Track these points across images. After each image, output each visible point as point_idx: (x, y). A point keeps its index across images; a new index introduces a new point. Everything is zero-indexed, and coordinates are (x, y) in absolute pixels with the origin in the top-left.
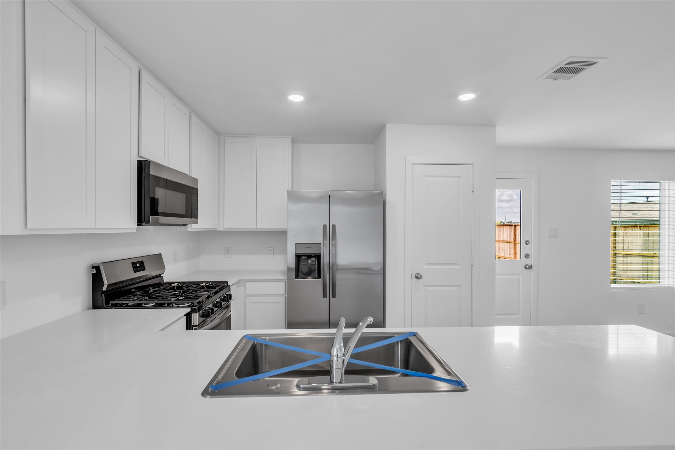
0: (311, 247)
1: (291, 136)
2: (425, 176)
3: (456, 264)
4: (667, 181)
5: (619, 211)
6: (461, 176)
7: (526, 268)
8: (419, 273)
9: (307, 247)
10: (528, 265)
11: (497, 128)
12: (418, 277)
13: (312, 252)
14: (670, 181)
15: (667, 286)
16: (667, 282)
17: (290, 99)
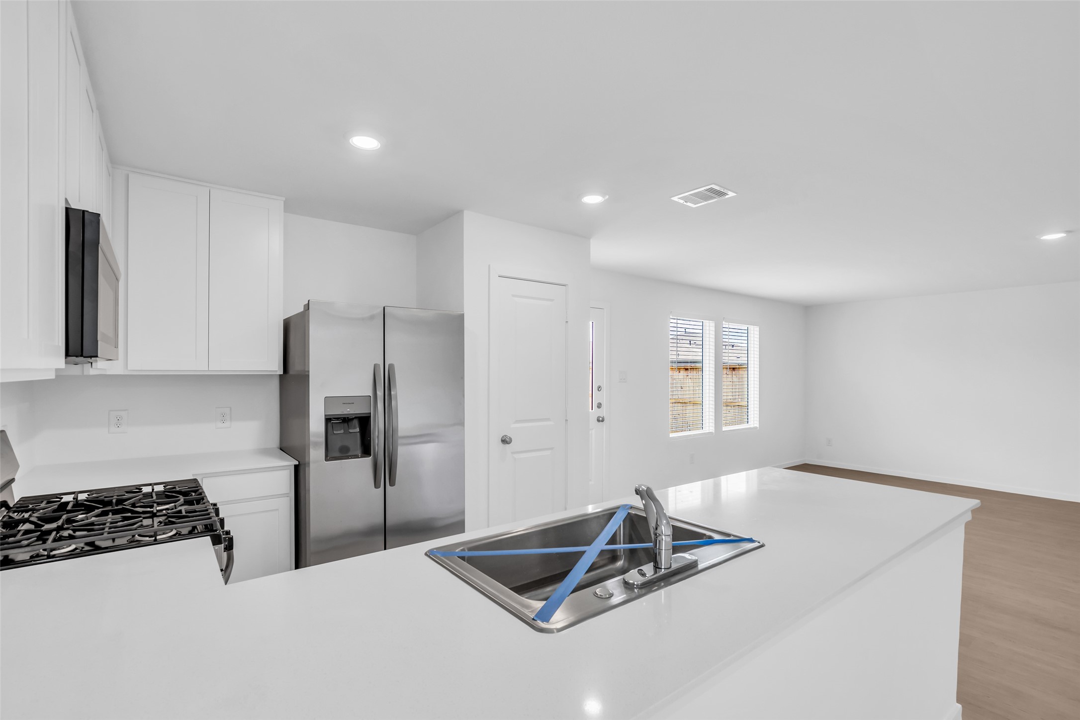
0: (353, 403)
1: (284, 199)
2: (514, 296)
3: (548, 419)
4: (708, 321)
5: (675, 352)
6: (554, 300)
7: (598, 421)
8: (505, 436)
9: (346, 404)
10: (600, 417)
11: (591, 241)
12: (505, 441)
13: (354, 411)
14: (711, 322)
15: (708, 431)
16: (708, 428)
17: (353, 143)
